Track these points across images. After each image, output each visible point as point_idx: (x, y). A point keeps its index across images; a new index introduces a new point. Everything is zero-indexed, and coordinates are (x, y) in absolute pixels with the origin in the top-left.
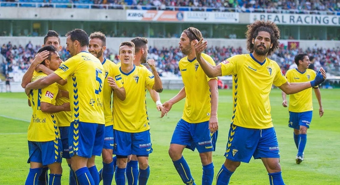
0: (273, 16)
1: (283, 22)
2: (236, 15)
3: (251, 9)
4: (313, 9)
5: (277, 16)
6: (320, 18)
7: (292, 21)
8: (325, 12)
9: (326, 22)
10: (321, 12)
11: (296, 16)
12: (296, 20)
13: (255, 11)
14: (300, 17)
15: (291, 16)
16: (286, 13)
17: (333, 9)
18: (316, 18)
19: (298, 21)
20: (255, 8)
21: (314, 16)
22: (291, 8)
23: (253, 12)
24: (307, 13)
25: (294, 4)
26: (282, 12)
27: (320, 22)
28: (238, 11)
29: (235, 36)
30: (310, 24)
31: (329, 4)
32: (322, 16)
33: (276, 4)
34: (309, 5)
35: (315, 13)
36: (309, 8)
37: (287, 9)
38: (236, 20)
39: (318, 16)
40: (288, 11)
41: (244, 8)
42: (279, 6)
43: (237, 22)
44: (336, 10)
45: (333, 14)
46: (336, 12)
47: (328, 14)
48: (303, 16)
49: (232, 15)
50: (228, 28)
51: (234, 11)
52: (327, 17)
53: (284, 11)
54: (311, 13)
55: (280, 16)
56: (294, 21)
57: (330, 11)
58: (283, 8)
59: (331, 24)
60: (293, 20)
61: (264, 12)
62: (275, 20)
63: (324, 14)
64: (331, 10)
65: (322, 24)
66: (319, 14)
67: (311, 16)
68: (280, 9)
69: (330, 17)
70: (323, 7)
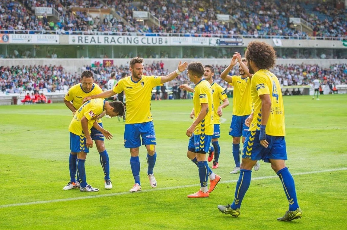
0: (90, 37)
1: (98, 42)
2: (57, 37)
3: (70, 32)
4: (124, 31)
5: (93, 37)
6: (131, 38)
7: (106, 42)
8: (135, 33)
9: (136, 42)
10: (131, 33)
11: (110, 37)
12: (110, 40)
13: (74, 34)
14: (113, 38)
15: (105, 38)
16: (101, 34)
17: (142, 31)
18: (128, 39)
19: (112, 41)
20: (73, 30)
21: (126, 37)
22: (105, 30)
23: (71, 34)
24: (119, 35)
25: (108, 26)
26: (97, 34)
27: (131, 42)
28: (58, 34)
29: (56, 55)
30: (123, 44)
31: (138, 26)
32: (133, 37)
33: (91, 27)
34: (121, 27)
35: (126, 34)
36: (122, 30)
37: (102, 31)
38: (57, 41)
39: (129, 37)
40: (103, 33)
41: (63, 31)
42: (94, 28)
43: (58, 43)
44: (144, 31)
45: (142, 35)
46: (145, 33)
47: (137, 35)
48: (116, 37)
49: (53, 37)
50: (49, 48)
51: (54, 33)
52: (137, 38)
53: (99, 33)
54: (123, 35)
55: (96, 37)
56: (108, 42)
57: (139, 33)
58: (98, 31)
59: (140, 44)
60: (107, 40)
61: (81, 34)
62: (91, 41)
63: (134, 35)
64: (141, 32)
65: (133, 44)
66: (130, 35)
67: (123, 37)
68: (96, 32)
69: (140, 38)
70: (133, 29)
